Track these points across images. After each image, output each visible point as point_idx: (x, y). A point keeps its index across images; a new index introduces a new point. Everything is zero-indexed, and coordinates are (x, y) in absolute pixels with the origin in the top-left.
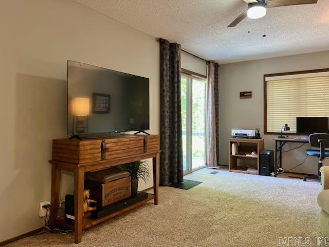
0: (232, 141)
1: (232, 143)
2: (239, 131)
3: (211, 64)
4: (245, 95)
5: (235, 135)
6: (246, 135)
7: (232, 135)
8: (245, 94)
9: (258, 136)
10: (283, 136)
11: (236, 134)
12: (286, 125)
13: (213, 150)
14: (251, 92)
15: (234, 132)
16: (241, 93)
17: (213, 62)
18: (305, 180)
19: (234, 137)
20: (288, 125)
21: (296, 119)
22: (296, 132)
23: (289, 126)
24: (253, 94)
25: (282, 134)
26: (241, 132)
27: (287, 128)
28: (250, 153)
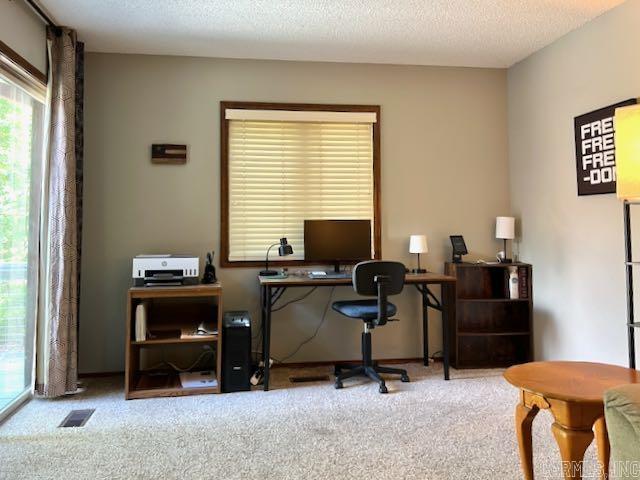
0: (136, 296)
1: (135, 303)
2: (156, 263)
3: (66, 40)
4: (167, 154)
5: (143, 275)
6: (180, 272)
7: (135, 275)
8: (167, 152)
9: (209, 274)
10: (271, 269)
11: (149, 273)
12: (284, 241)
13: (65, 335)
14: (184, 147)
15: (141, 266)
16: (154, 147)
17: (72, 33)
18: (340, 386)
19: (140, 282)
20: (288, 240)
21: (303, 224)
22: (303, 258)
23: (289, 242)
24: (191, 153)
25: (266, 263)
26: (164, 264)
27: (286, 248)
28: (194, 329)
